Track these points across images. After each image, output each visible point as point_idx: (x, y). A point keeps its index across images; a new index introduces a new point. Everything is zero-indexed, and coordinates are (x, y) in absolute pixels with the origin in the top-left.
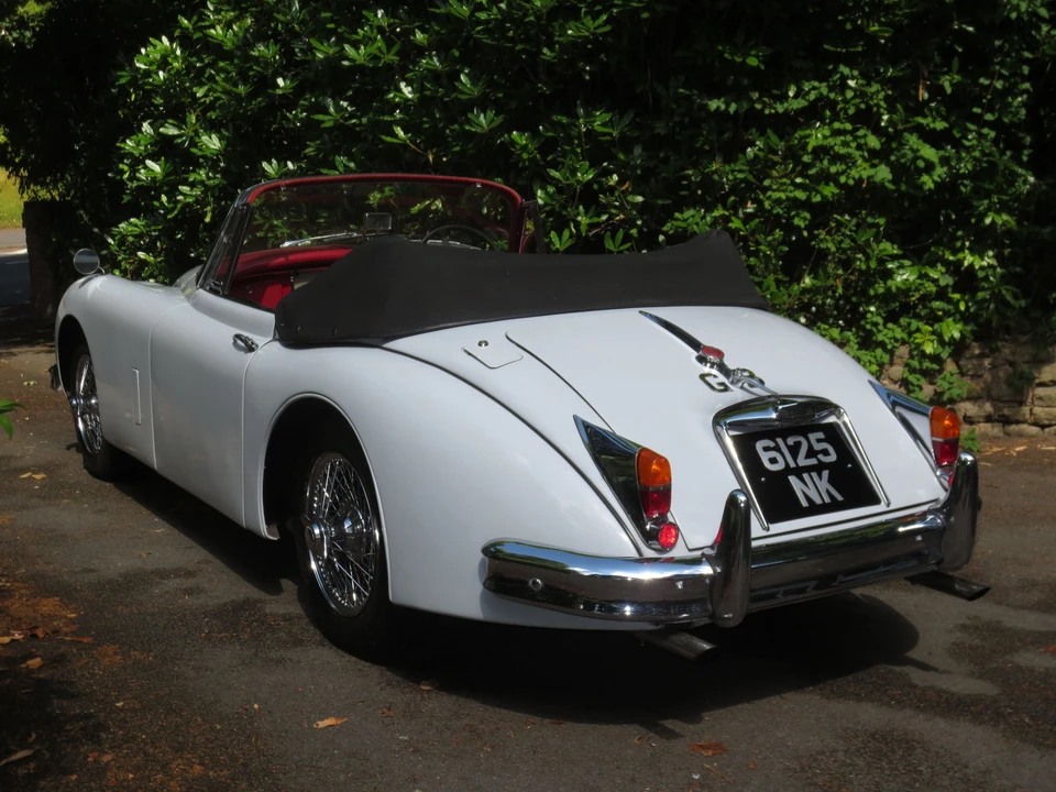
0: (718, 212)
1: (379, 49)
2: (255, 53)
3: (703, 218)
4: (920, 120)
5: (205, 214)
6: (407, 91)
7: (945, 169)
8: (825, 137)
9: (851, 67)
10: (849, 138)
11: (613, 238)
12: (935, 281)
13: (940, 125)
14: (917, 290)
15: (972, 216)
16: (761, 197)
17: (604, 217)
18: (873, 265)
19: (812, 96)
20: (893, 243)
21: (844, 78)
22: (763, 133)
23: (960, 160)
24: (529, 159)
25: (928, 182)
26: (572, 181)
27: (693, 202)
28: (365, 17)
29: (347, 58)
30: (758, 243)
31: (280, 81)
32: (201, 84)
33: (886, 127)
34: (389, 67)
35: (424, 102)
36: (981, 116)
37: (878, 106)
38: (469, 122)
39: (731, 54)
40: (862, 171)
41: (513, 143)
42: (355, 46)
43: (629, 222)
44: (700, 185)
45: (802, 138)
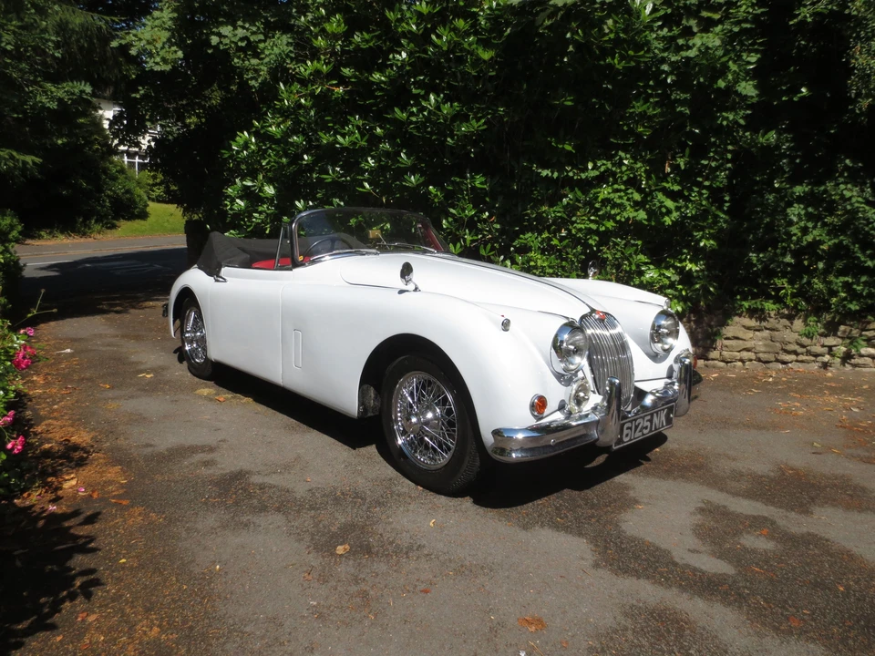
0: (545, 235)
1: (356, 138)
2: (291, 140)
3: (537, 238)
4: (665, 184)
5: (266, 229)
6: (371, 162)
7: (678, 213)
8: (609, 193)
9: (626, 151)
10: (622, 194)
11: (485, 248)
12: (668, 278)
13: (676, 188)
14: (658, 282)
15: (692, 241)
16: (570, 227)
17: (480, 236)
18: (634, 268)
19: (602, 169)
20: (645, 255)
21: (621, 159)
22: (572, 190)
23: (687, 208)
24: (438, 202)
25: (668, 221)
26: (463, 215)
27: (532, 229)
28: (349, 120)
29: (339, 143)
30: (567, 254)
31: (306, 157)
32: (265, 159)
33: (645, 188)
34: (362, 148)
35: (381, 169)
36: (701, 182)
37: (640, 175)
38: (405, 180)
39: (556, 143)
40: (630, 213)
41: (430, 193)
42: (343, 136)
43: (494, 240)
44: (535, 219)
45: (595, 193)
